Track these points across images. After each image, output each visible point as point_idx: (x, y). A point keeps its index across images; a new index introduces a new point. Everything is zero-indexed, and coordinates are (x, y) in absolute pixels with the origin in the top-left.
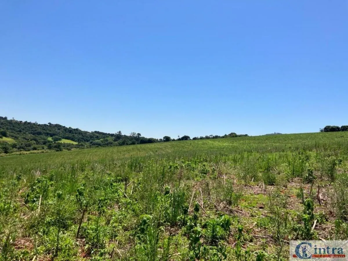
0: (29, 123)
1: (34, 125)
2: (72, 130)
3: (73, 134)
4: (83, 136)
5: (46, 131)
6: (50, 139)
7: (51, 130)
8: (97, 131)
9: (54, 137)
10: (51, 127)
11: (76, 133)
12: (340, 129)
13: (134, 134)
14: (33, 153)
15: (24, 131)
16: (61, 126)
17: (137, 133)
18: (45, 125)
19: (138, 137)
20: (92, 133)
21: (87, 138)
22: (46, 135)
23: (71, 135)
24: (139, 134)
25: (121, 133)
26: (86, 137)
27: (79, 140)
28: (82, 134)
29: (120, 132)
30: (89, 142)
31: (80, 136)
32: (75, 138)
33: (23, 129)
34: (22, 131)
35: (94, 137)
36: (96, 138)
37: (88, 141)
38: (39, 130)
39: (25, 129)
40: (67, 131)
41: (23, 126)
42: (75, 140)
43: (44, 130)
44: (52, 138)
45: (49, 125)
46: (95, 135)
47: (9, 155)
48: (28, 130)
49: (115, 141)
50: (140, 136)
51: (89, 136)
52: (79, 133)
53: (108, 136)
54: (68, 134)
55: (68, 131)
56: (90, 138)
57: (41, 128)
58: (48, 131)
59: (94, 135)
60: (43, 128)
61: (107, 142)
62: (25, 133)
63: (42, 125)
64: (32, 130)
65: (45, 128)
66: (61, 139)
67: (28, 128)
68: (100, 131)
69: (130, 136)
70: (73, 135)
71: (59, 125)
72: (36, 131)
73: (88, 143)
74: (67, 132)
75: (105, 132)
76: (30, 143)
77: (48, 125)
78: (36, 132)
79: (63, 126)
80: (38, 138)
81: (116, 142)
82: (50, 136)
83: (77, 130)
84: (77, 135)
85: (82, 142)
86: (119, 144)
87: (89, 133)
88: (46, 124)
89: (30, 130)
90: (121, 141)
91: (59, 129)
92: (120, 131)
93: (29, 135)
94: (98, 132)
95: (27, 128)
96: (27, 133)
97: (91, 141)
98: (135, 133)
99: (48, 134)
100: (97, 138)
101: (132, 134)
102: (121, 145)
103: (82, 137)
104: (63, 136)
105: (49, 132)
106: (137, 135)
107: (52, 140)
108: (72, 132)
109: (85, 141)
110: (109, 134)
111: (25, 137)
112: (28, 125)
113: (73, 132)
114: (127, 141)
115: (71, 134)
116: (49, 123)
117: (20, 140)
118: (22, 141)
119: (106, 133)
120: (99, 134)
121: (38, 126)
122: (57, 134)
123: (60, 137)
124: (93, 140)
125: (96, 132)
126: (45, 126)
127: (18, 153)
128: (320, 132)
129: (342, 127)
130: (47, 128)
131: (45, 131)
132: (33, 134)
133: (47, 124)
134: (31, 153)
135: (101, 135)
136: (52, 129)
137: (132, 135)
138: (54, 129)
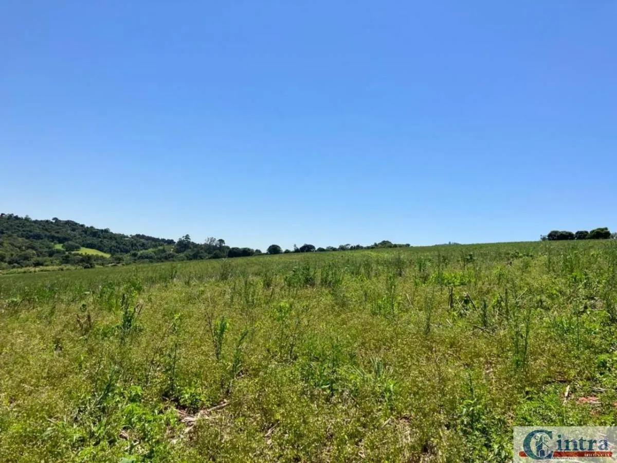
0: (16, 218)
1: (26, 221)
2: (97, 232)
3: (100, 239)
4: (117, 242)
5: (49, 232)
6: (59, 247)
7: (59, 231)
8: (141, 234)
9: (66, 243)
10: (58, 225)
11: (104, 238)
12: (574, 236)
13: (213, 240)
14: (46, 271)
15: (10, 233)
16: (76, 224)
17: (217, 239)
18: (47, 221)
19: (220, 245)
20: (133, 237)
21: (125, 247)
22: (51, 239)
23: (95, 241)
24: (221, 241)
25: (189, 239)
26: (124, 245)
27: (111, 249)
28: (116, 239)
29: (187, 237)
30: (129, 254)
31: (114, 243)
32: (104, 246)
33: (7, 229)
34: (5, 232)
35: (138, 244)
36: (142, 246)
37: (127, 251)
38: (37, 231)
39: (10, 227)
40: (88, 233)
41: (6, 224)
42: (104, 250)
43: (46, 230)
44: (62, 245)
45: (54, 221)
46: (140, 242)
47: (7, 274)
48: (16, 230)
49: (178, 251)
50: (223, 245)
51: (128, 244)
52: (111, 238)
53: (161, 243)
54: (90, 240)
55: (91, 234)
56: (130, 247)
57: (41, 227)
58: (53, 233)
59: (137, 242)
60: (44, 228)
61: (164, 254)
62: (10, 236)
63: (41, 221)
64: (24, 231)
65: (47, 227)
66: (79, 248)
67: (16, 227)
68: (147, 235)
69: (205, 245)
70: (101, 241)
71: (73, 222)
72: (30, 231)
73: (127, 256)
74: (88, 236)
75: (156, 236)
76: (26, 254)
77: (52, 222)
78: (32, 234)
79: (81, 224)
80: (37, 244)
81: (182, 255)
82: (57, 242)
83: (106, 231)
84: (108, 241)
85: (116, 253)
86: (187, 257)
87: (127, 237)
88: (49, 219)
89: (19, 230)
90: (189, 252)
91: (73, 230)
92: (188, 235)
93: (20, 239)
94: (143, 237)
95: (13, 227)
96: (15, 235)
97: (133, 252)
98: (215, 239)
99: (53, 238)
100: (144, 246)
101: (208, 241)
102: (191, 259)
103: (117, 244)
104: (83, 241)
105: (56, 235)
106: (218, 242)
107: (63, 249)
108: (97, 236)
109: (121, 251)
110: (163, 240)
111: (12, 242)
112: (15, 220)
113: (99, 235)
114: (202, 253)
115: (95, 238)
116: (55, 219)
117: (6, 247)
118: (12, 250)
119: (158, 239)
120: (147, 240)
121: (33, 224)
122: (71, 238)
123: (77, 245)
124: (136, 250)
125: (138, 236)
126: (47, 223)
127: (20, 270)
128: (541, 240)
129: (577, 233)
130: (52, 227)
131: (48, 234)
132: (27, 238)
133: (51, 220)
134: (42, 271)
135: (150, 241)
136: (60, 229)
137: (208, 243)
138: (64, 230)
